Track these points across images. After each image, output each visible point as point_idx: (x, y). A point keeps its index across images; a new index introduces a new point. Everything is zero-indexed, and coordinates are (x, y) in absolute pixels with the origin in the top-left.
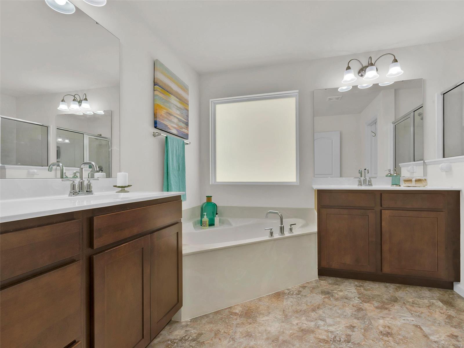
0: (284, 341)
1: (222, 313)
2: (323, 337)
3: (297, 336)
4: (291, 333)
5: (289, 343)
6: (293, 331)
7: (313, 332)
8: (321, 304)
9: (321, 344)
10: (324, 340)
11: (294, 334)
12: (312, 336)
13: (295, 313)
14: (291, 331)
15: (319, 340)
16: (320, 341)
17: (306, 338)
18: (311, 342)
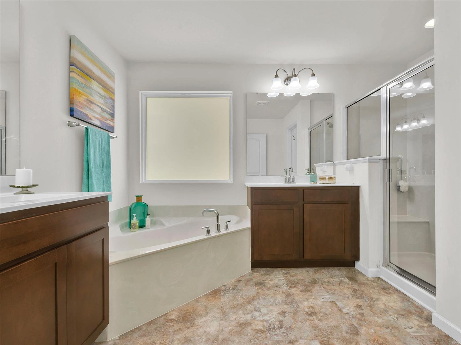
0: (224, 339)
1: (157, 323)
2: (260, 327)
3: (236, 331)
4: (230, 330)
5: (229, 340)
6: (232, 327)
7: (250, 324)
8: (255, 296)
9: (259, 335)
10: (261, 330)
11: (233, 330)
12: (250, 328)
13: (233, 308)
14: (229, 328)
15: (256, 331)
16: (257, 333)
17: (244, 332)
18: (250, 334)
